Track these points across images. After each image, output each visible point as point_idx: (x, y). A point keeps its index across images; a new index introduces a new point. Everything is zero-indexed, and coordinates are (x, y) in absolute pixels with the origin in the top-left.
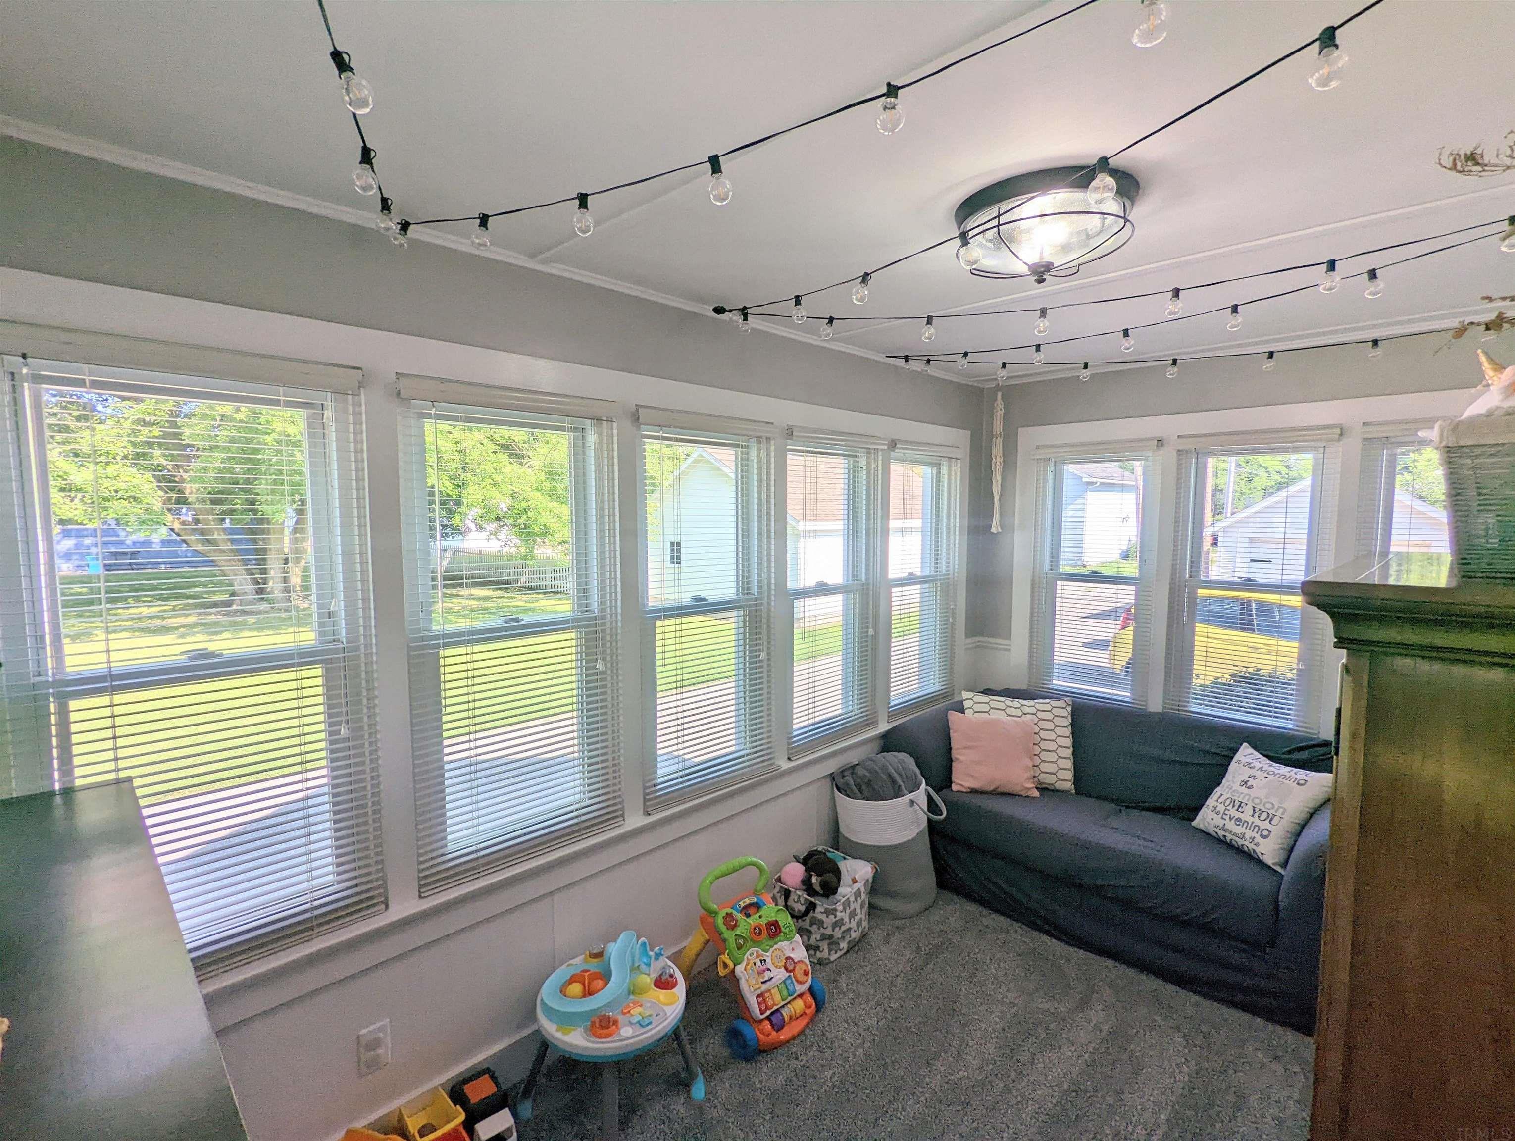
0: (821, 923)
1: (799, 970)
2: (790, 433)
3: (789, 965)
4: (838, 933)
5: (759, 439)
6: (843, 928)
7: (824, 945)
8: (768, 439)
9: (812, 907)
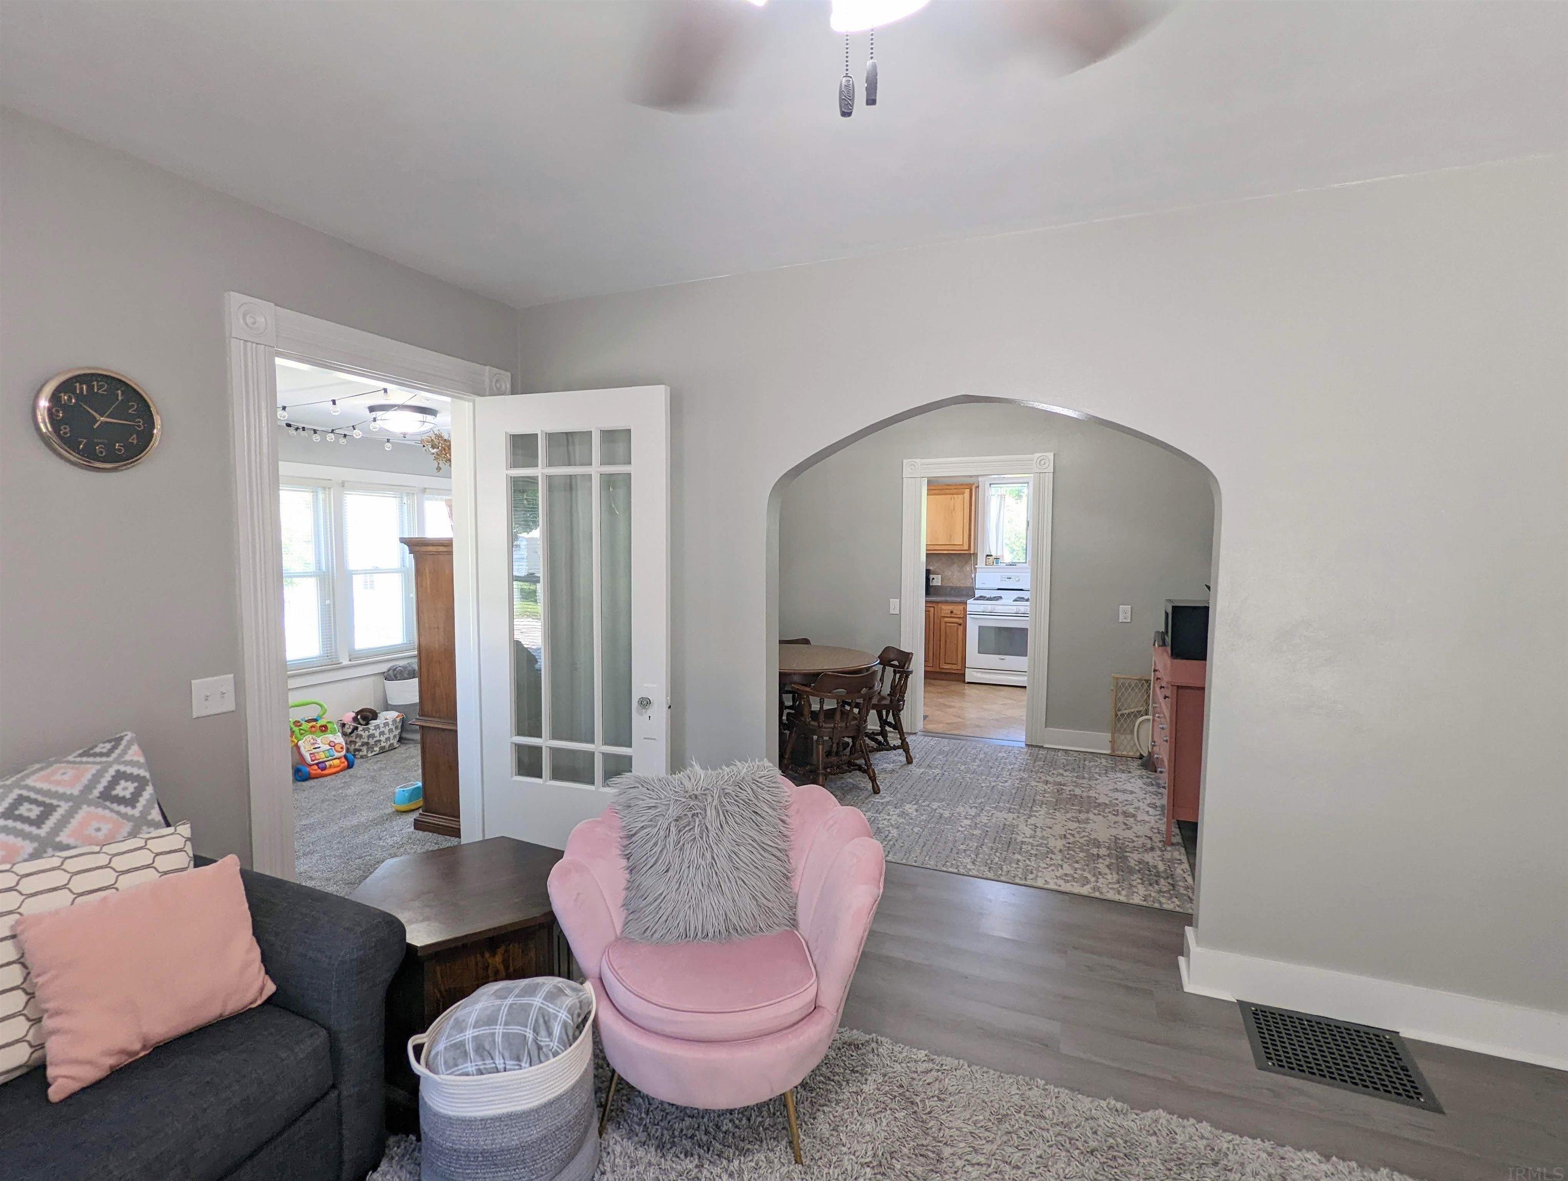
0: (361, 736)
1: (338, 747)
2: (343, 484)
3: (332, 745)
4: (372, 741)
5: (324, 488)
6: (375, 739)
7: (364, 748)
8: (329, 488)
9: (356, 728)
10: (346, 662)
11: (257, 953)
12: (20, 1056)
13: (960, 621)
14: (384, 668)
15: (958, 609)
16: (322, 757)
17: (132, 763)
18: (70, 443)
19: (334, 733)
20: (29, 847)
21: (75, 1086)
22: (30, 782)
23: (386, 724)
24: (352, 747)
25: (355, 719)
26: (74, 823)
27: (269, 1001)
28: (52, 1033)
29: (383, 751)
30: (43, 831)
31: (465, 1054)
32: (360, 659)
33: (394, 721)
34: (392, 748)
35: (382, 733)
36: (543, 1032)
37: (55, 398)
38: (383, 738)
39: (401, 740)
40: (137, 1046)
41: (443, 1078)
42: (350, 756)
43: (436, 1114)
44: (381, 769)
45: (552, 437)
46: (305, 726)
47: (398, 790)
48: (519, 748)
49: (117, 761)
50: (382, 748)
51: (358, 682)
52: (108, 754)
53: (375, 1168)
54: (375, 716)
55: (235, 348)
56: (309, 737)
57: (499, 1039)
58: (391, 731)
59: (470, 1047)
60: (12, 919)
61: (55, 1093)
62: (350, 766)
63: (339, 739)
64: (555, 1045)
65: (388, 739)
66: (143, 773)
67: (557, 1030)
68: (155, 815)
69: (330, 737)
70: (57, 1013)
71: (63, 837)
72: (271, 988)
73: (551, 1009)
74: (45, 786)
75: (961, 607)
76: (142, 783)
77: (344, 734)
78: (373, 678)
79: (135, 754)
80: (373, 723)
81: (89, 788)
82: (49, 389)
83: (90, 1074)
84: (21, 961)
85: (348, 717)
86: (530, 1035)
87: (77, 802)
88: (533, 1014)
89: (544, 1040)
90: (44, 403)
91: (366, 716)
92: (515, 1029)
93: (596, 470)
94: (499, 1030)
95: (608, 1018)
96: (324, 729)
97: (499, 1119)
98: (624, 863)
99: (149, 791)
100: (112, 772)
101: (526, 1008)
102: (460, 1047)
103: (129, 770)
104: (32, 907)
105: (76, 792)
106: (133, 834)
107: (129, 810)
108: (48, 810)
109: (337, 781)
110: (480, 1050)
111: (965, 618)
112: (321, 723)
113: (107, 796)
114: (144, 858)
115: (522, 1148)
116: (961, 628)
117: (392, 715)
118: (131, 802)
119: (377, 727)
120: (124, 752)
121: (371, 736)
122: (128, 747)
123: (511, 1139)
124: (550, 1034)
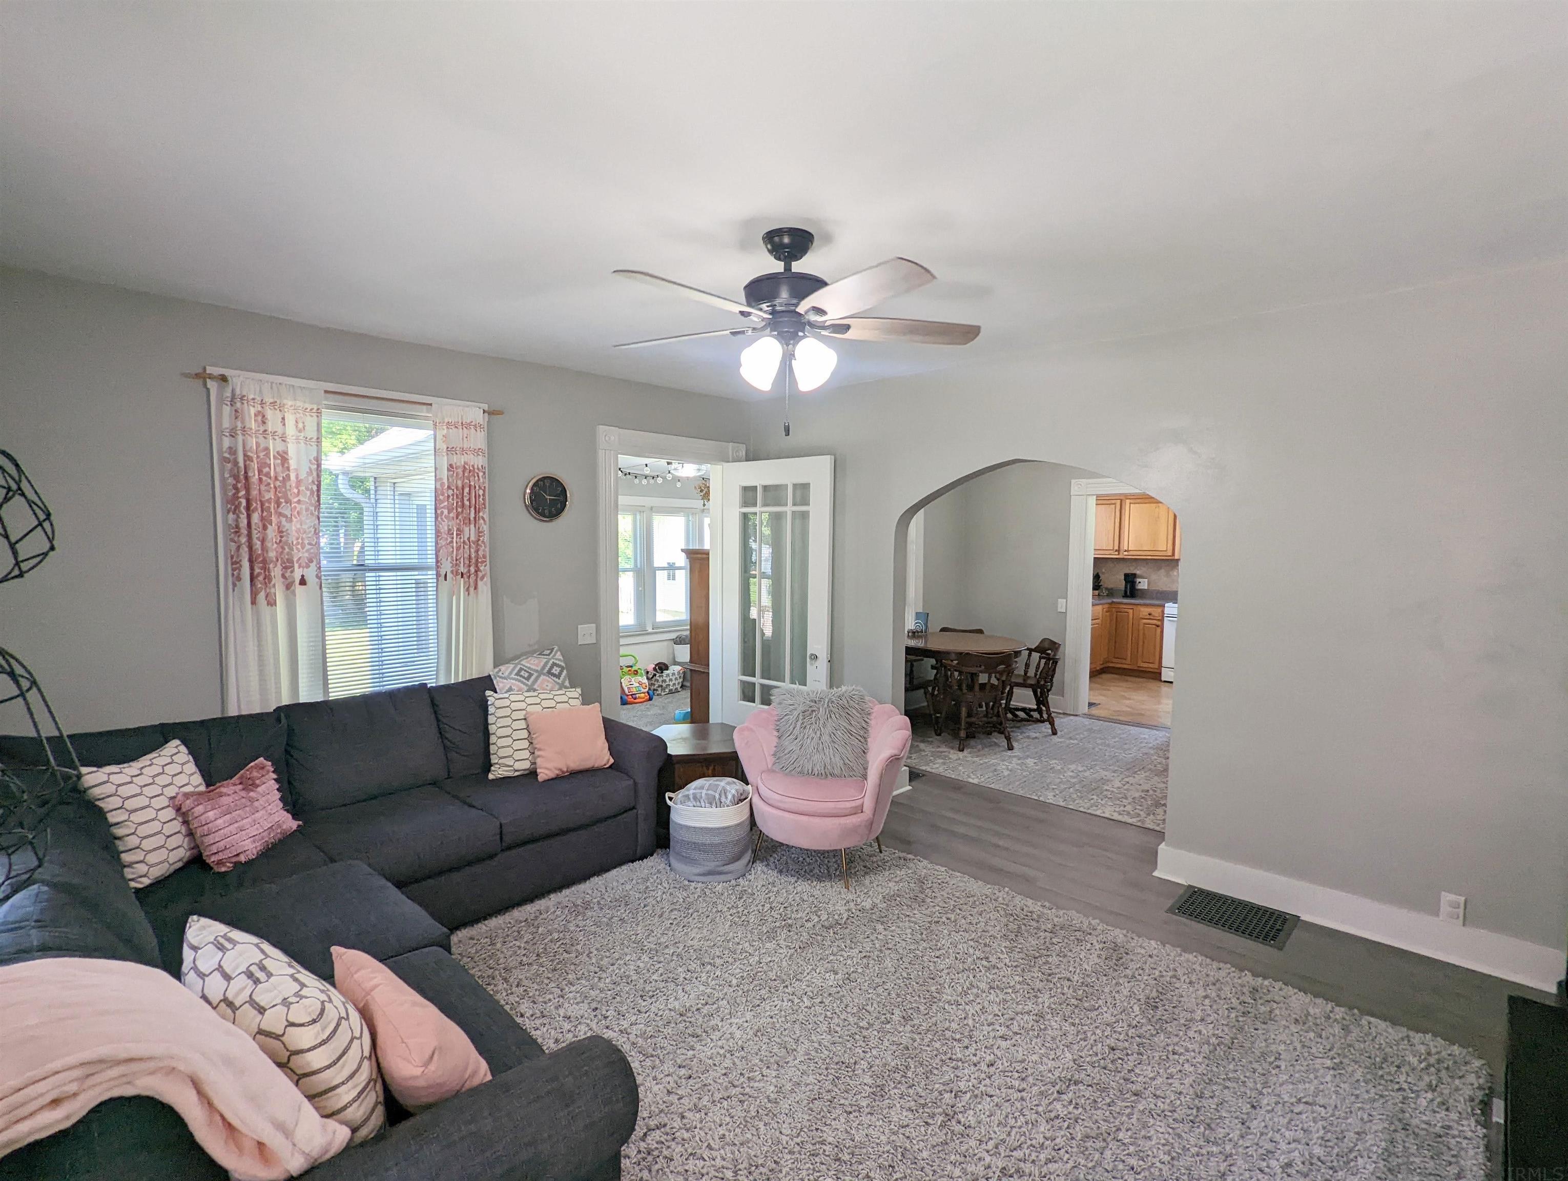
0: (658, 681)
1: (644, 686)
2: (652, 509)
3: (640, 683)
4: (664, 685)
5: (640, 511)
6: (666, 684)
7: (660, 689)
8: (643, 511)
9: (655, 675)
10: (650, 630)
11: (607, 745)
12: (526, 765)
13: (1159, 623)
14: (673, 636)
15: (1156, 612)
16: (634, 691)
17: (559, 660)
18: (536, 510)
19: (642, 676)
20: (526, 688)
21: (547, 778)
22: (523, 662)
23: (673, 674)
24: (652, 688)
25: (655, 669)
26: (539, 682)
27: (610, 767)
28: (539, 756)
29: (671, 692)
30: (529, 683)
31: (689, 799)
32: (659, 628)
33: (679, 672)
34: (677, 691)
35: (671, 680)
36: (723, 796)
37: (532, 489)
38: (671, 684)
39: (682, 686)
40: (565, 770)
41: (679, 806)
42: (651, 692)
43: (676, 823)
44: (669, 702)
45: (766, 488)
46: (626, 670)
47: (677, 712)
48: (743, 683)
49: (553, 658)
50: (670, 690)
51: (656, 644)
52: (549, 655)
53: (652, 855)
54: (667, 668)
55: (601, 453)
56: (627, 677)
57: (703, 795)
58: (676, 679)
59: (691, 797)
60: (524, 712)
61: (541, 778)
62: (650, 699)
63: (645, 681)
64: (728, 802)
65: (674, 684)
66: (563, 664)
67: (730, 797)
68: (567, 683)
69: (640, 678)
70: (539, 750)
71: (535, 687)
72: (612, 761)
73: (728, 788)
74: (528, 665)
75: (1160, 610)
76: (562, 669)
77: (648, 678)
78: (665, 643)
79: (559, 655)
80: (666, 672)
81: (543, 668)
82: (531, 484)
83: (552, 775)
84: (527, 729)
85: (651, 667)
86: (717, 796)
87: (540, 673)
88: (720, 788)
89: (723, 799)
90: (528, 491)
91: (662, 667)
92: (710, 792)
93: (789, 509)
94: (704, 792)
95: (756, 800)
96: (636, 673)
97: (701, 829)
98: (776, 734)
99: (565, 672)
100: (551, 662)
101: (717, 786)
102: (687, 796)
103: (557, 662)
104: (530, 709)
105: (539, 669)
106: (560, 689)
107: (557, 680)
108: (531, 675)
109: (642, 707)
110: (695, 798)
111: (1162, 620)
112: (634, 668)
113: (550, 673)
114: (565, 698)
115: (711, 845)
116: (1159, 630)
117: (677, 668)
118: (558, 676)
119: (668, 675)
120: (555, 655)
121: (664, 681)
122: (556, 652)
123: (707, 839)
124: (726, 798)
